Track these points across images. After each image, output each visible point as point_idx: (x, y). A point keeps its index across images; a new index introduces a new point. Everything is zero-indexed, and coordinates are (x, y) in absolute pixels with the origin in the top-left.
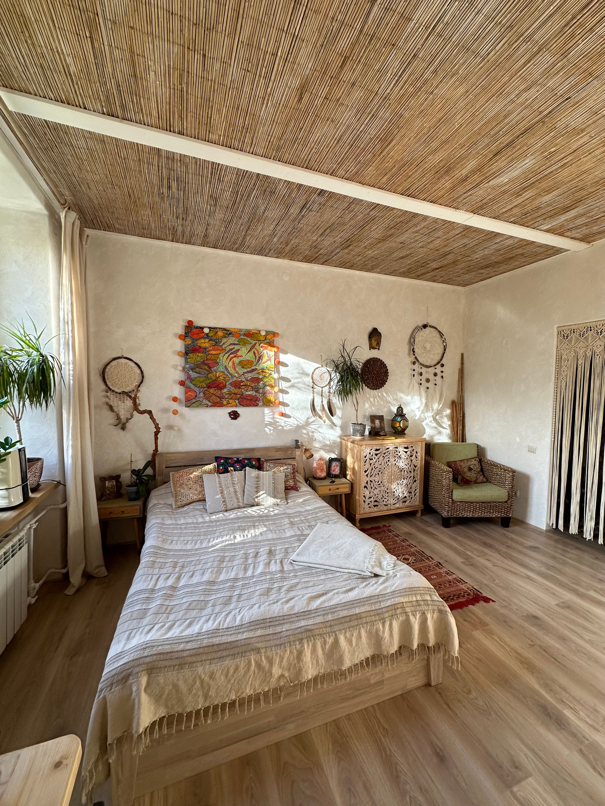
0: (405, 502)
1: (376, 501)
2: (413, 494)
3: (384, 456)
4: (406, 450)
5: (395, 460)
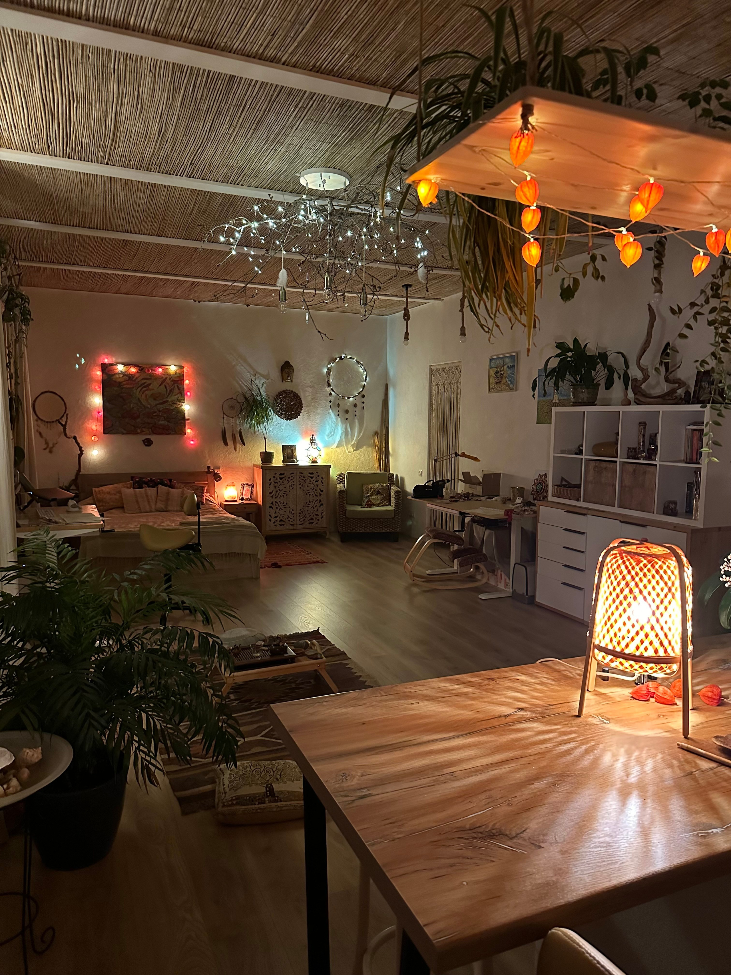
0: (312, 523)
1: (281, 521)
2: (320, 517)
3: (289, 480)
4: (312, 476)
5: (300, 484)
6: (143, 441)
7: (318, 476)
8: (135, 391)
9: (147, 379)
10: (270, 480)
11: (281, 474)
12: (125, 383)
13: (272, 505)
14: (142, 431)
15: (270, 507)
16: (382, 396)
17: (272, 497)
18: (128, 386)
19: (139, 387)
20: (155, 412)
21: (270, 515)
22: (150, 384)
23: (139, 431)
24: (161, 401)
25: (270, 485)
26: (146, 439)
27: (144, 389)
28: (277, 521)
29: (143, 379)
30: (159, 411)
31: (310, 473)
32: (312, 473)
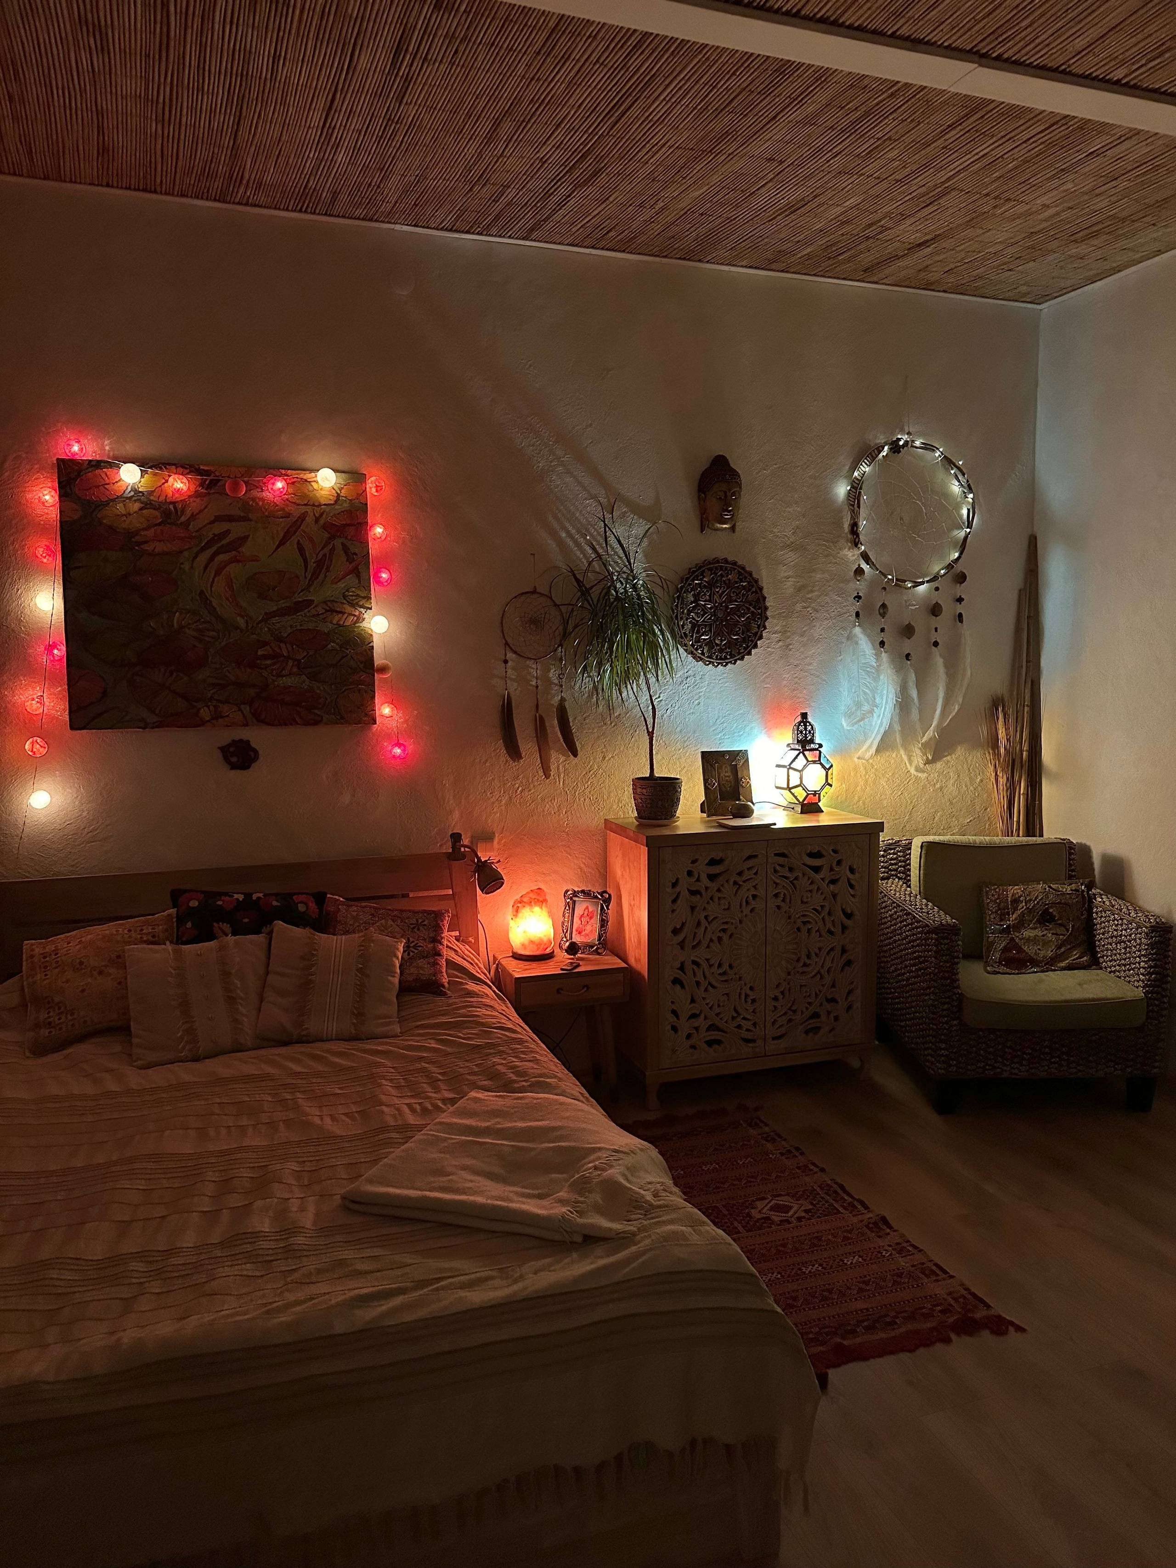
0: (816, 1030)
1: (712, 1028)
2: (842, 1005)
3: (739, 880)
4: (816, 862)
5: (776, 895)
6: (223, 749)
7: (839, 863)
8: (187, 566)
9: (230, 519)
10: (674, 885)
11: (713, 862)
12: (150, 533)
13: (679, 974)
14: (217, 716)
15: (676, 981)
16: (1015, 579)
17: (682, 944)
18: (160, 547)
19: (203, 550)
20: (265, 644)
21: (674, 1012)
22: (244, 539)
23: (205, 713)
24: (284, 604)
25: (674, 901)
26: (234, 743)
27: (222, 557)
28: (697, 1029)
29: (218, 519)
30: (280, 639)
31: (811, 855)
32: (818, 855)
